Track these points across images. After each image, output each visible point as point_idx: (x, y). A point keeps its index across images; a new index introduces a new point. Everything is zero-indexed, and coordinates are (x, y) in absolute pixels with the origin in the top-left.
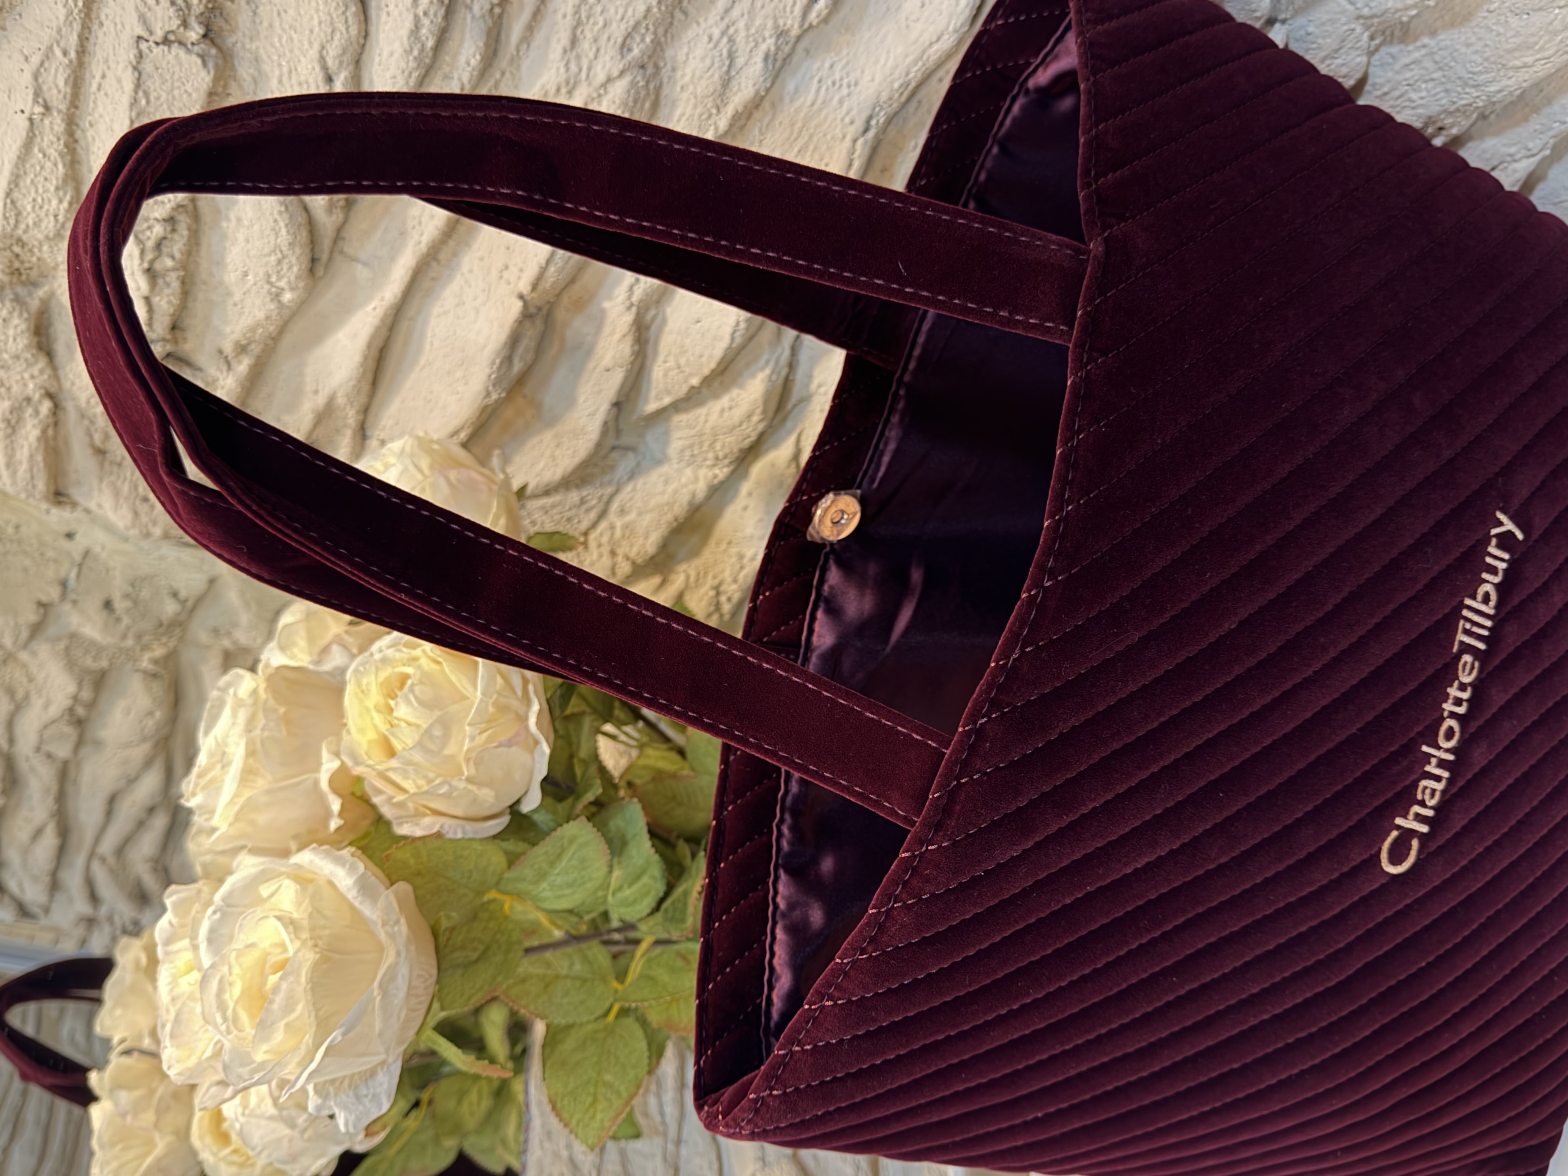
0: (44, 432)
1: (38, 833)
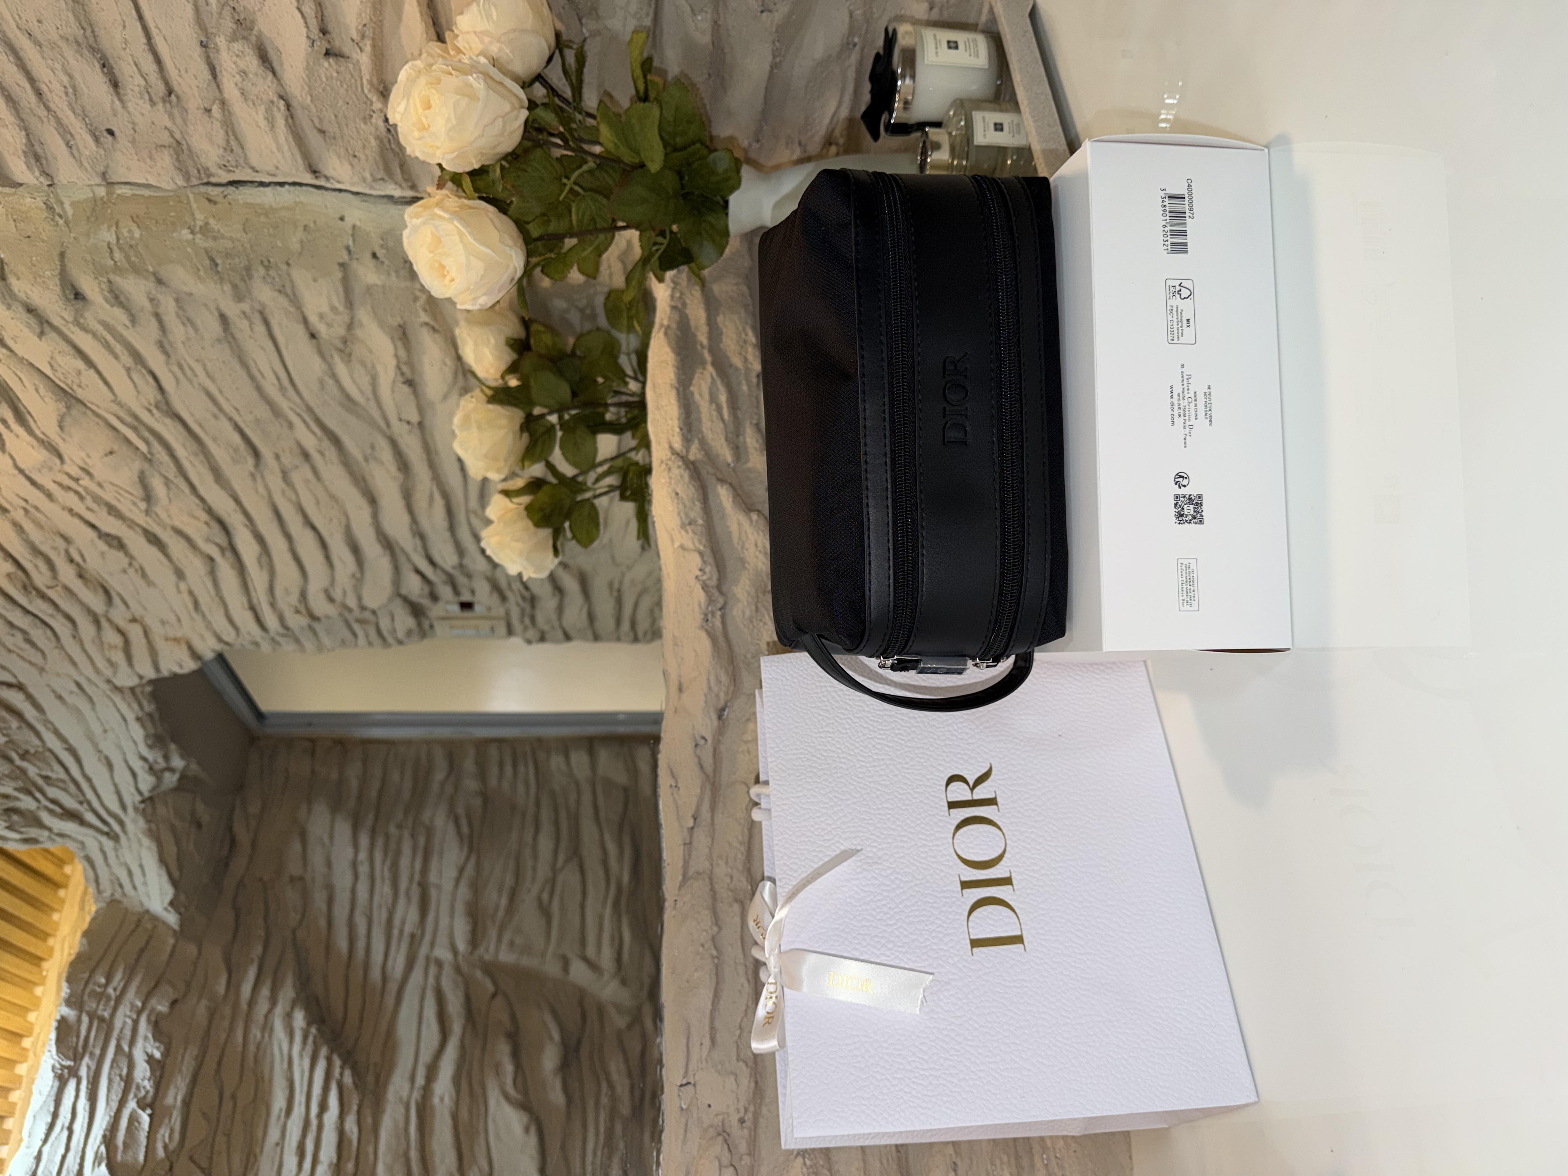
0: (286, 120)
1: (431, 497)
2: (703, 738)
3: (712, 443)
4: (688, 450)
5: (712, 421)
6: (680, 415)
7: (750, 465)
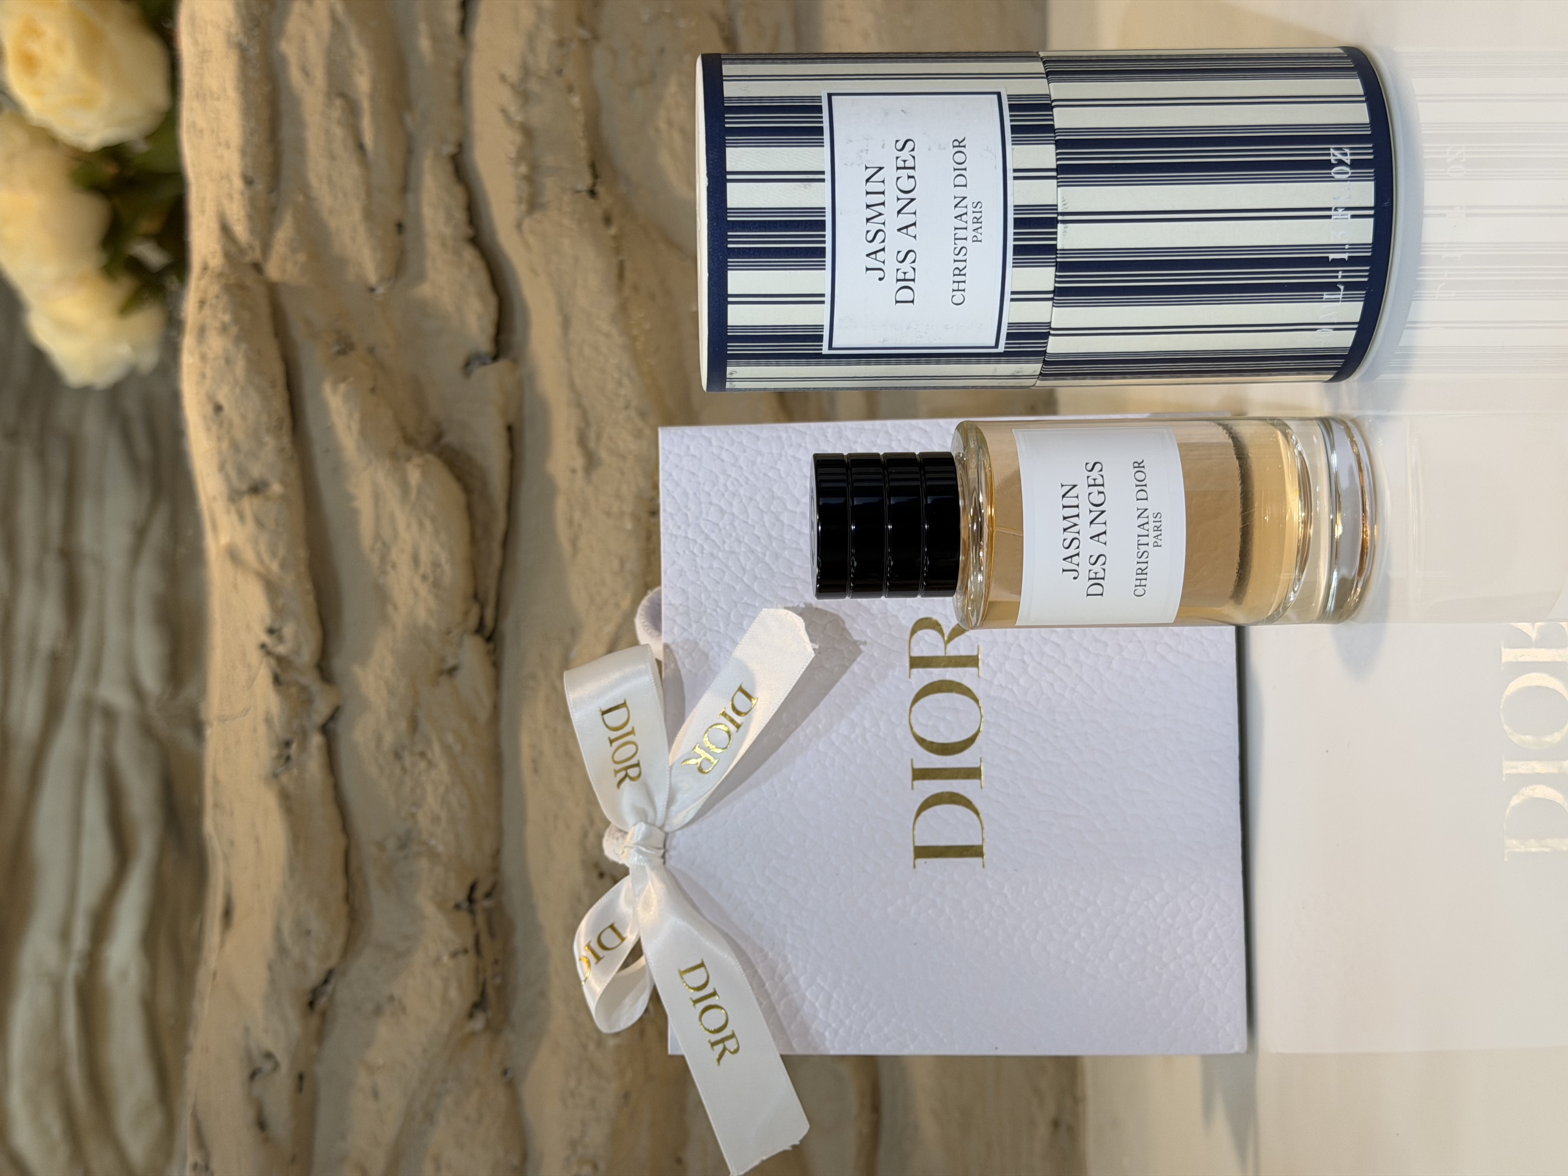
2: (269, 1056)
3: (333, 223)
4: (266, 247)
5: (333, 157)
6: (248, 134)
7: (425, 290)
